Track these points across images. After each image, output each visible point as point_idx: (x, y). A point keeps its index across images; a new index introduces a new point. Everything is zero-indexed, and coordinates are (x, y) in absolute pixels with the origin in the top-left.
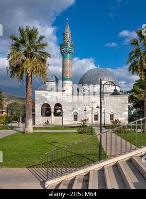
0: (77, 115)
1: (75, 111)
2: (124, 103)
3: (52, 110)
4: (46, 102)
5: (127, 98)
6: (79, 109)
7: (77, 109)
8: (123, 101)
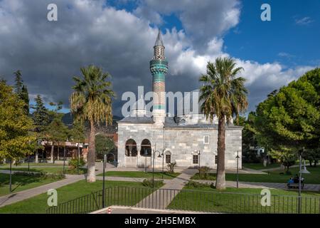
0: (170, 156)
1: (167, 149)
2: (235, 140)
3: (139, 148)
4: (131, 137)
5: (241, 132)
6: (173, 147)
7: (171, 147)
8: (234, 137)
